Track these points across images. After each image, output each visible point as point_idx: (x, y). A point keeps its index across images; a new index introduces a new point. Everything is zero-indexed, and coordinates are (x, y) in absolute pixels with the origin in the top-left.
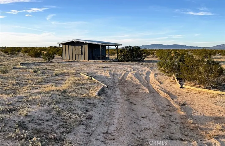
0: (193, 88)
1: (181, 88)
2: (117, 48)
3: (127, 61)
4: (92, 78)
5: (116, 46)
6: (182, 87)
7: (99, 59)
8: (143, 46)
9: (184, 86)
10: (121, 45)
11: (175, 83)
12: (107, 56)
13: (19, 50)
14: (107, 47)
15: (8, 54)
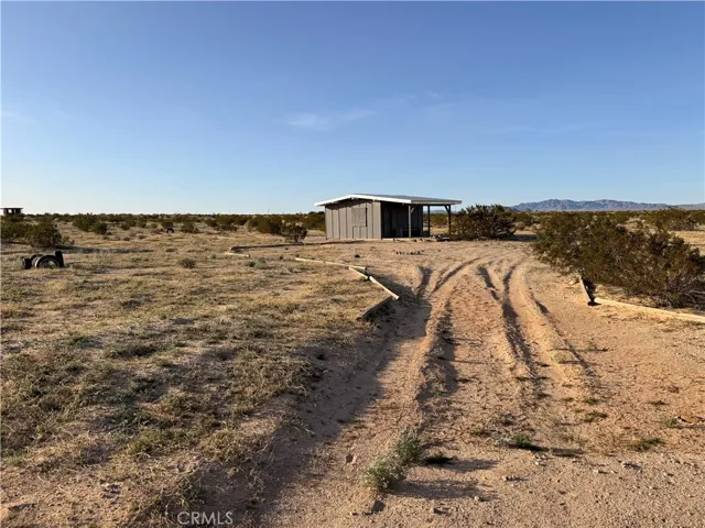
0: (621, 304)
1: (589, 304)
2: (449, 211)
3: (471, 239)
4: (371, 278)
5: (445, 206)
6: (592, 303)
7: (406, 235)
8: (522, 205)
9: (596, 300)
10: (460, 202)
11: (578, 291)
12: (425, 229)
13: (242, 220)
14: (425, 209)
15: (218, 229)
